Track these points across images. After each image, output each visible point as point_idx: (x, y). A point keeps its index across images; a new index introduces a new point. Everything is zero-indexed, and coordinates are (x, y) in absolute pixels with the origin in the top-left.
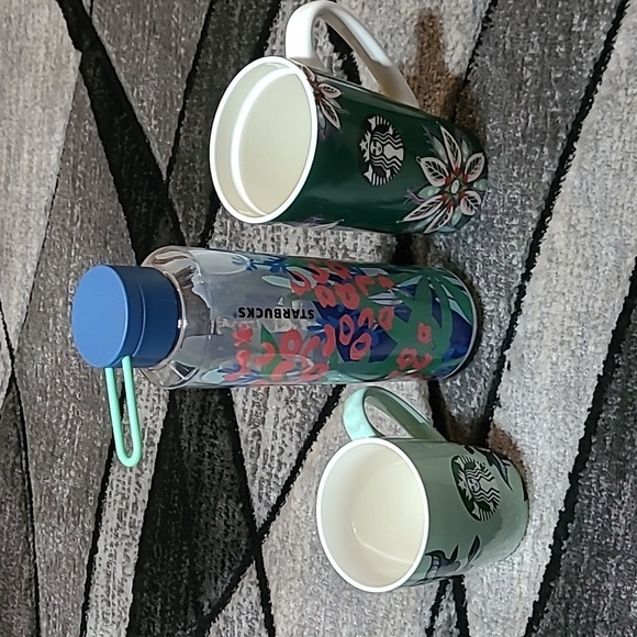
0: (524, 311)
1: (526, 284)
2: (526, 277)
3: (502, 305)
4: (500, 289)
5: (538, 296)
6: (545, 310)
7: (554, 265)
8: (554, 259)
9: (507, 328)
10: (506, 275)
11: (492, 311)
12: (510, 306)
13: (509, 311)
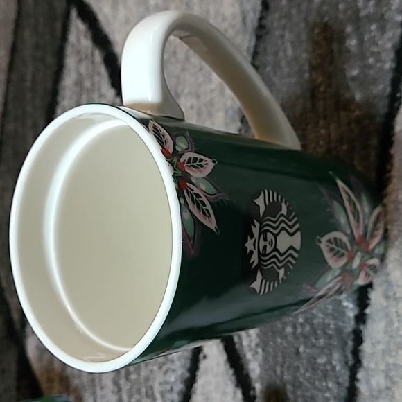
0: (365, 363)
1: (362, 327)
2: (361, 318)
3: (336, 356)
4: (330, 337)
5: (379, 342)
6: (391, 361)
7: (391, 302)
8: (391, 294)
9: (347, 384)
10: (334, 318)
11: (325, 365)
12: (346, 357)
13: (346, 363)
